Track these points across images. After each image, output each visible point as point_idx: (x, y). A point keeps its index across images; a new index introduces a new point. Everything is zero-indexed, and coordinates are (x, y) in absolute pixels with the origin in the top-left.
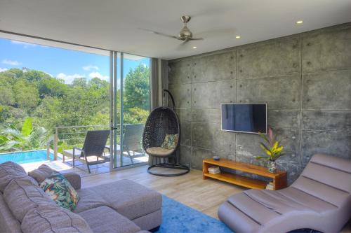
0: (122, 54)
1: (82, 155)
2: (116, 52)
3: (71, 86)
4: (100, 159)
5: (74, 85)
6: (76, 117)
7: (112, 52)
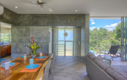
0: (126, 17)
1: (109, 53)
2: (123, 17)
3: (93, 31)
4: (114, 56)
5: (94, 31)
6: (96, 41)
7: (122, 17)
